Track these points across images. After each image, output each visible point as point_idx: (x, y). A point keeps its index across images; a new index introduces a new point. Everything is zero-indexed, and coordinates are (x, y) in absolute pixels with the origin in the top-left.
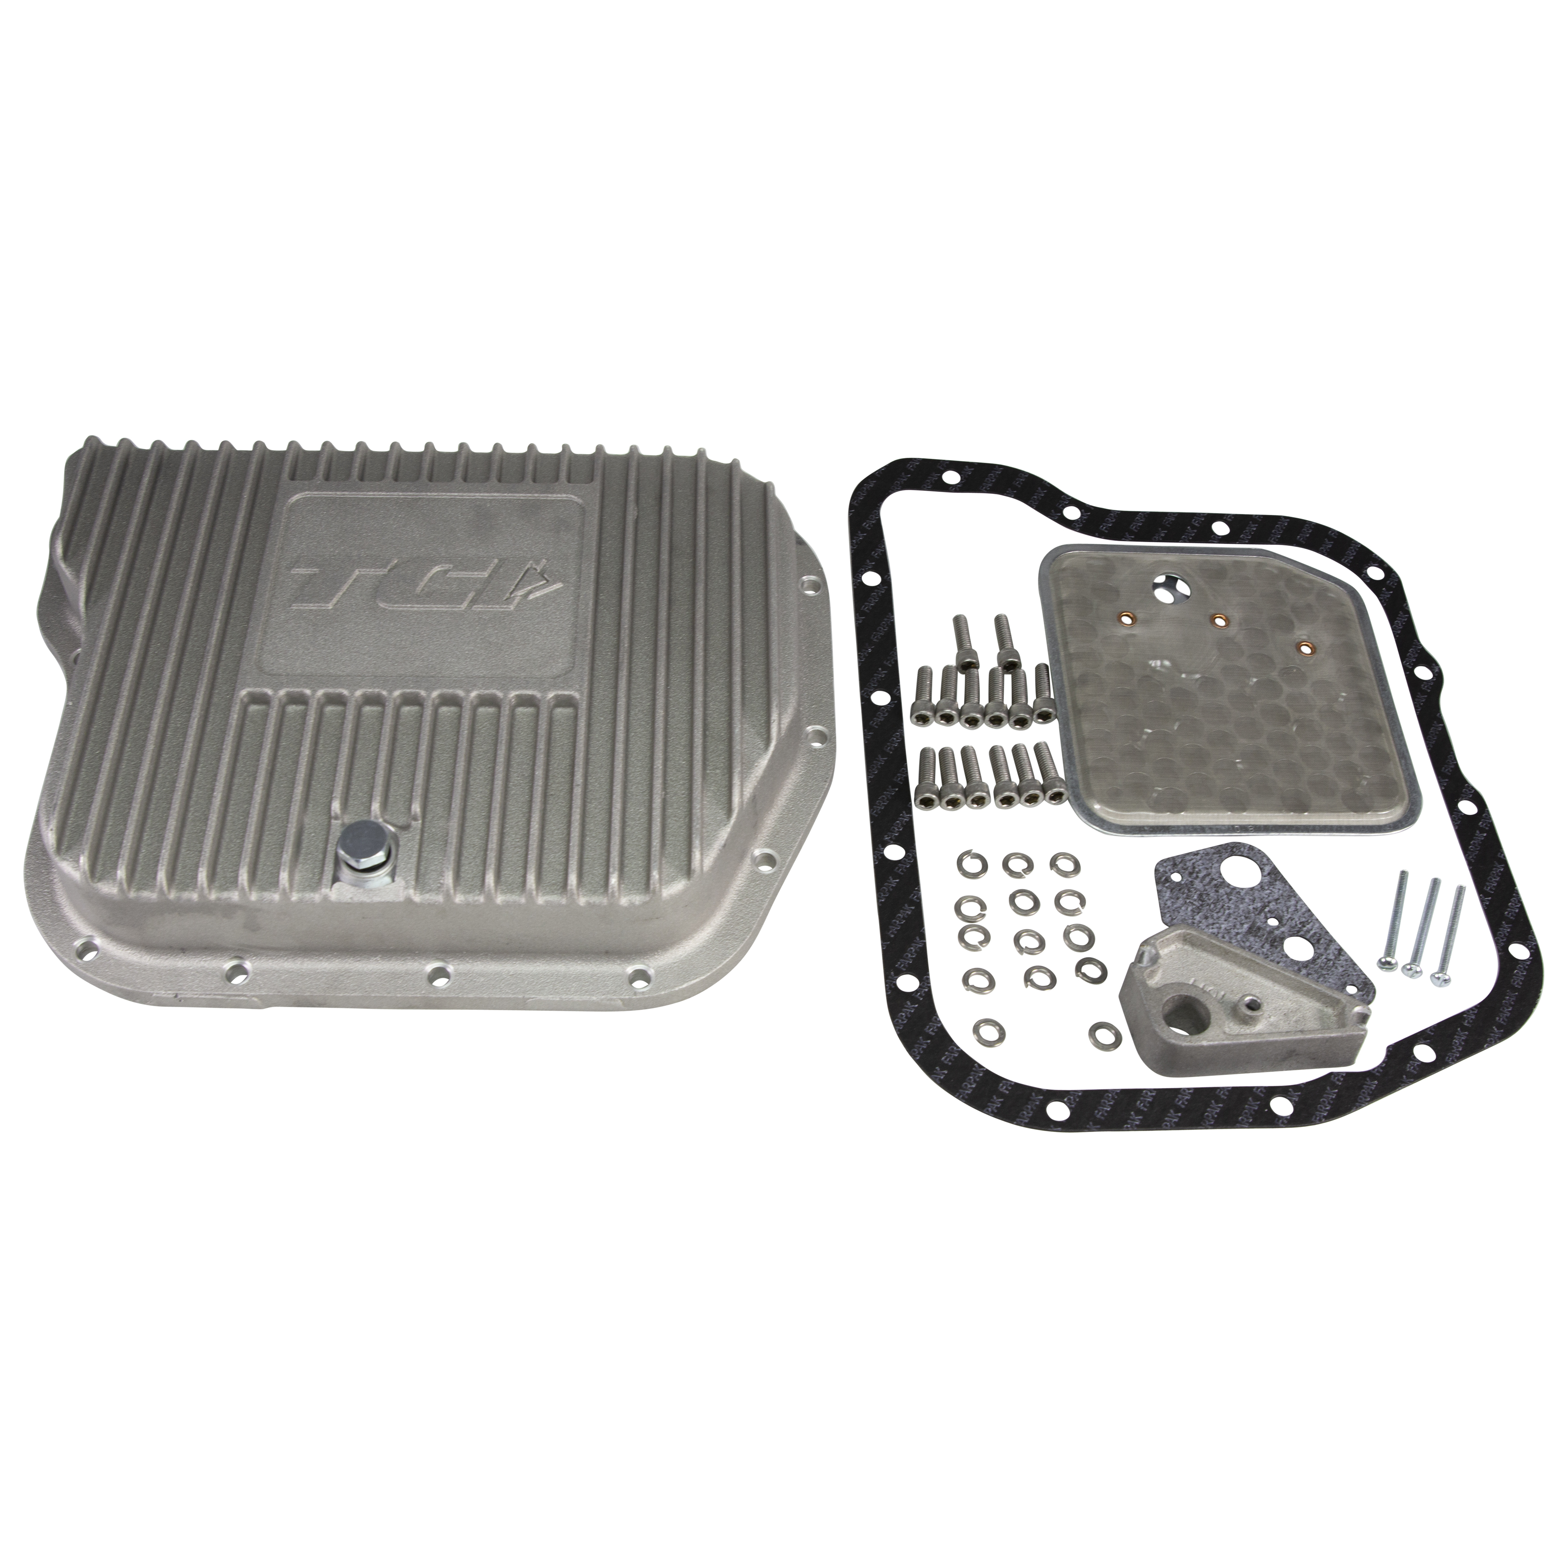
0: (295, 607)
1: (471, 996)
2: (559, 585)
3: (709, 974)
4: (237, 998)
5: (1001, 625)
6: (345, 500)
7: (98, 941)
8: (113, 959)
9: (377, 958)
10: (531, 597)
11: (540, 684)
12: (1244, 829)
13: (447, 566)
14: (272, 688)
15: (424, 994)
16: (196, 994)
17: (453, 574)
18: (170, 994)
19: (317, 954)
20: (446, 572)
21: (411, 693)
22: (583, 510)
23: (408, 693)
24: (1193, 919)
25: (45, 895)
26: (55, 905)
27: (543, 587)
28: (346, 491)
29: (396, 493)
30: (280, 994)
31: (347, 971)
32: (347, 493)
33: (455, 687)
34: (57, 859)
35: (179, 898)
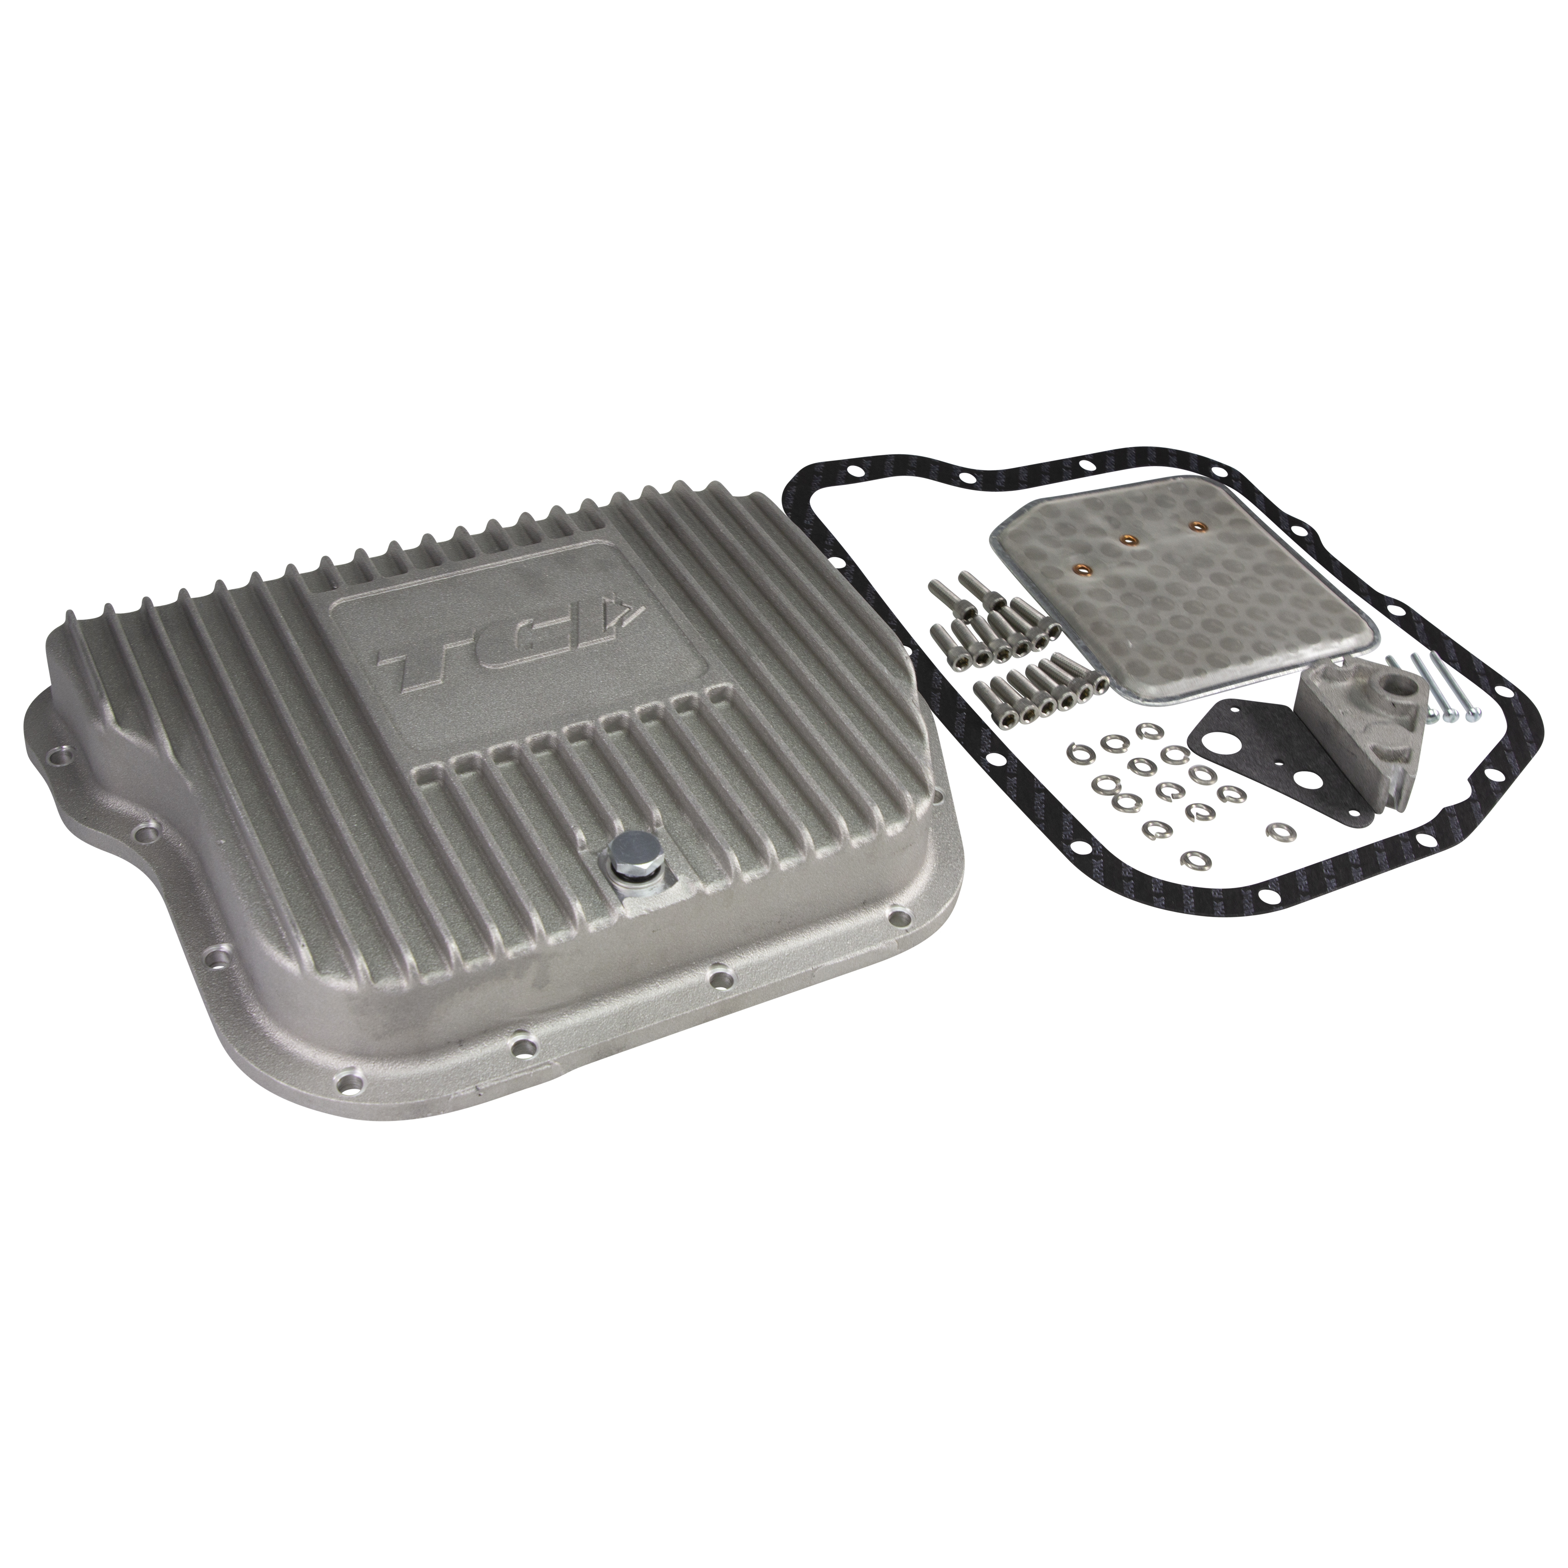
0: (406, 691)
1: (764, 985)
2: (642, 609)
4: (540, 1069)
5: (965, 580)
6: (383, 597)
7: (359, 1071)
8: (385, 1081)
9: (657, 983)
10: (625, 623)
11: (689, 686)
14: (440, 760)
15: (720, 998)
16: (497, 1080)
17: (537, 626)
18: (470, 1090)
19: (597, 999)
20: (531, 626)
21: (578, 726)
22: (616, 550)
23: (574, 728)
25: (267, 1051)
26: (288, 1057)
27: (630, 613)
28: (379, 588)
29: (430, 578)
30: (582, 1048)
31: (633, 1007)
32: (382, 589)
33: (616, 710)
34: (318, 977)
35: (474, 966)
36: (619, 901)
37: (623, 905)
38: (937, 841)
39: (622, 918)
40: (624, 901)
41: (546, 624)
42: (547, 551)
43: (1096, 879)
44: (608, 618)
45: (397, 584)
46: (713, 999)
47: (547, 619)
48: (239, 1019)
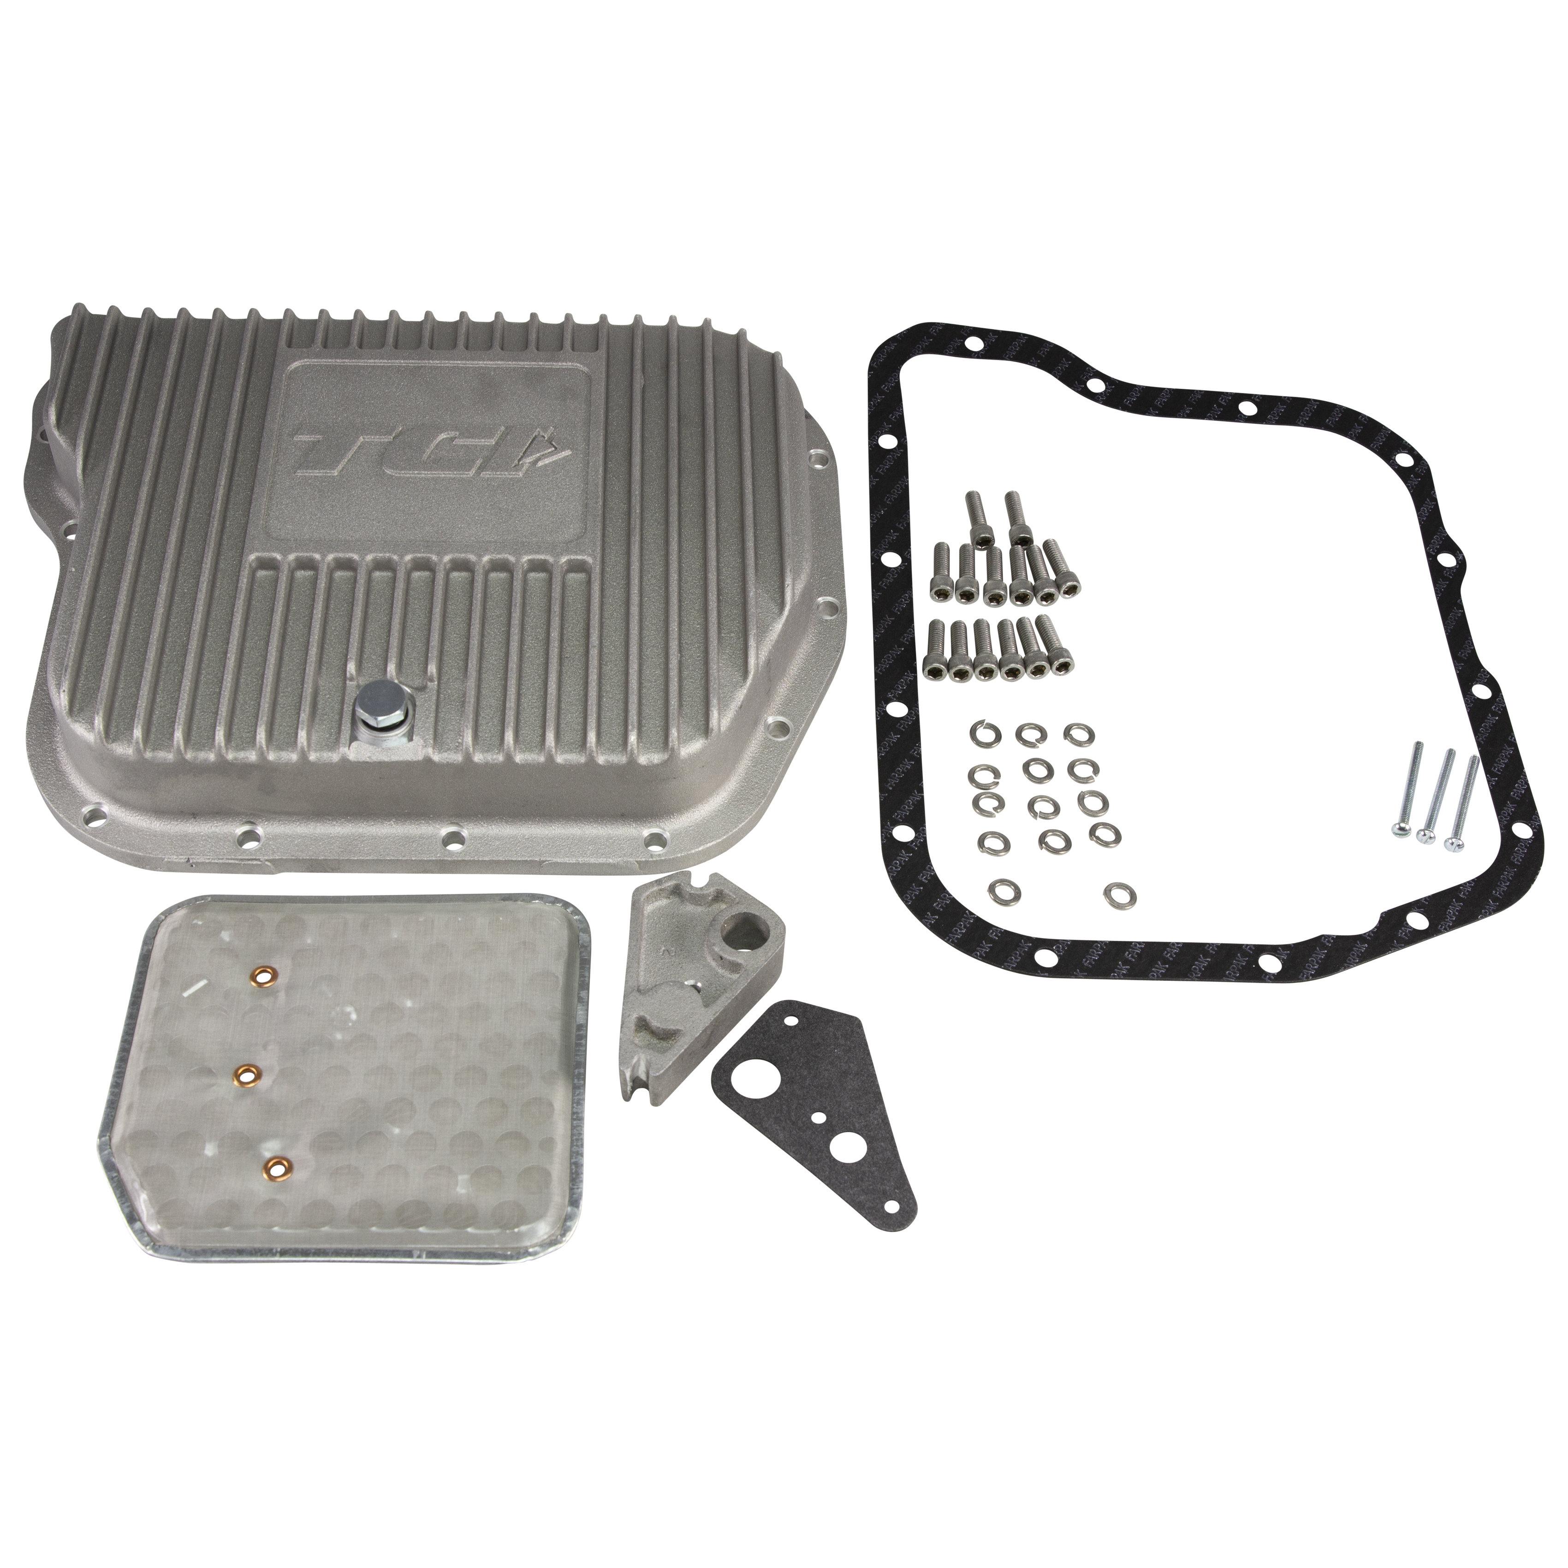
0: (299, 473)
1: (487, 859)
2: (567, 453)
3: (725, 837)
4: (251, 862)
5: (1012, 501)
6: (345, 368)
7: (105, 809)
8: (122, 825)
9: (391, 822)
10: (540, 464)
11: (552, 549)
13: (452, 434)
14: (281, 553)
16: (209, 859)
17: (459, 442)
18: (182, 859)
19: (330, 818)
20: (452, 439)
21: (423, 558)
22: (589, 378)
23: (419, 558)
25: (49, 764)
26: (60, 774)
27: (551, 454)
28: (345, 358)
29: (397, 361)
30: (293, 858)
31: (361, 836)
32: (347, 361)
33: (466, 552)
34: (69, 721)
35: (195, 758)
36: (348, 742)
37: (349, 747)
38: (747, 778)
39: (346, 759)
40: (354, 744)
41: (469, 442)
42: (522, 363)
44: (528, 453)
45: (363, 359)
46: (433, 855)
47: (472, 436)
48: (46, 727)
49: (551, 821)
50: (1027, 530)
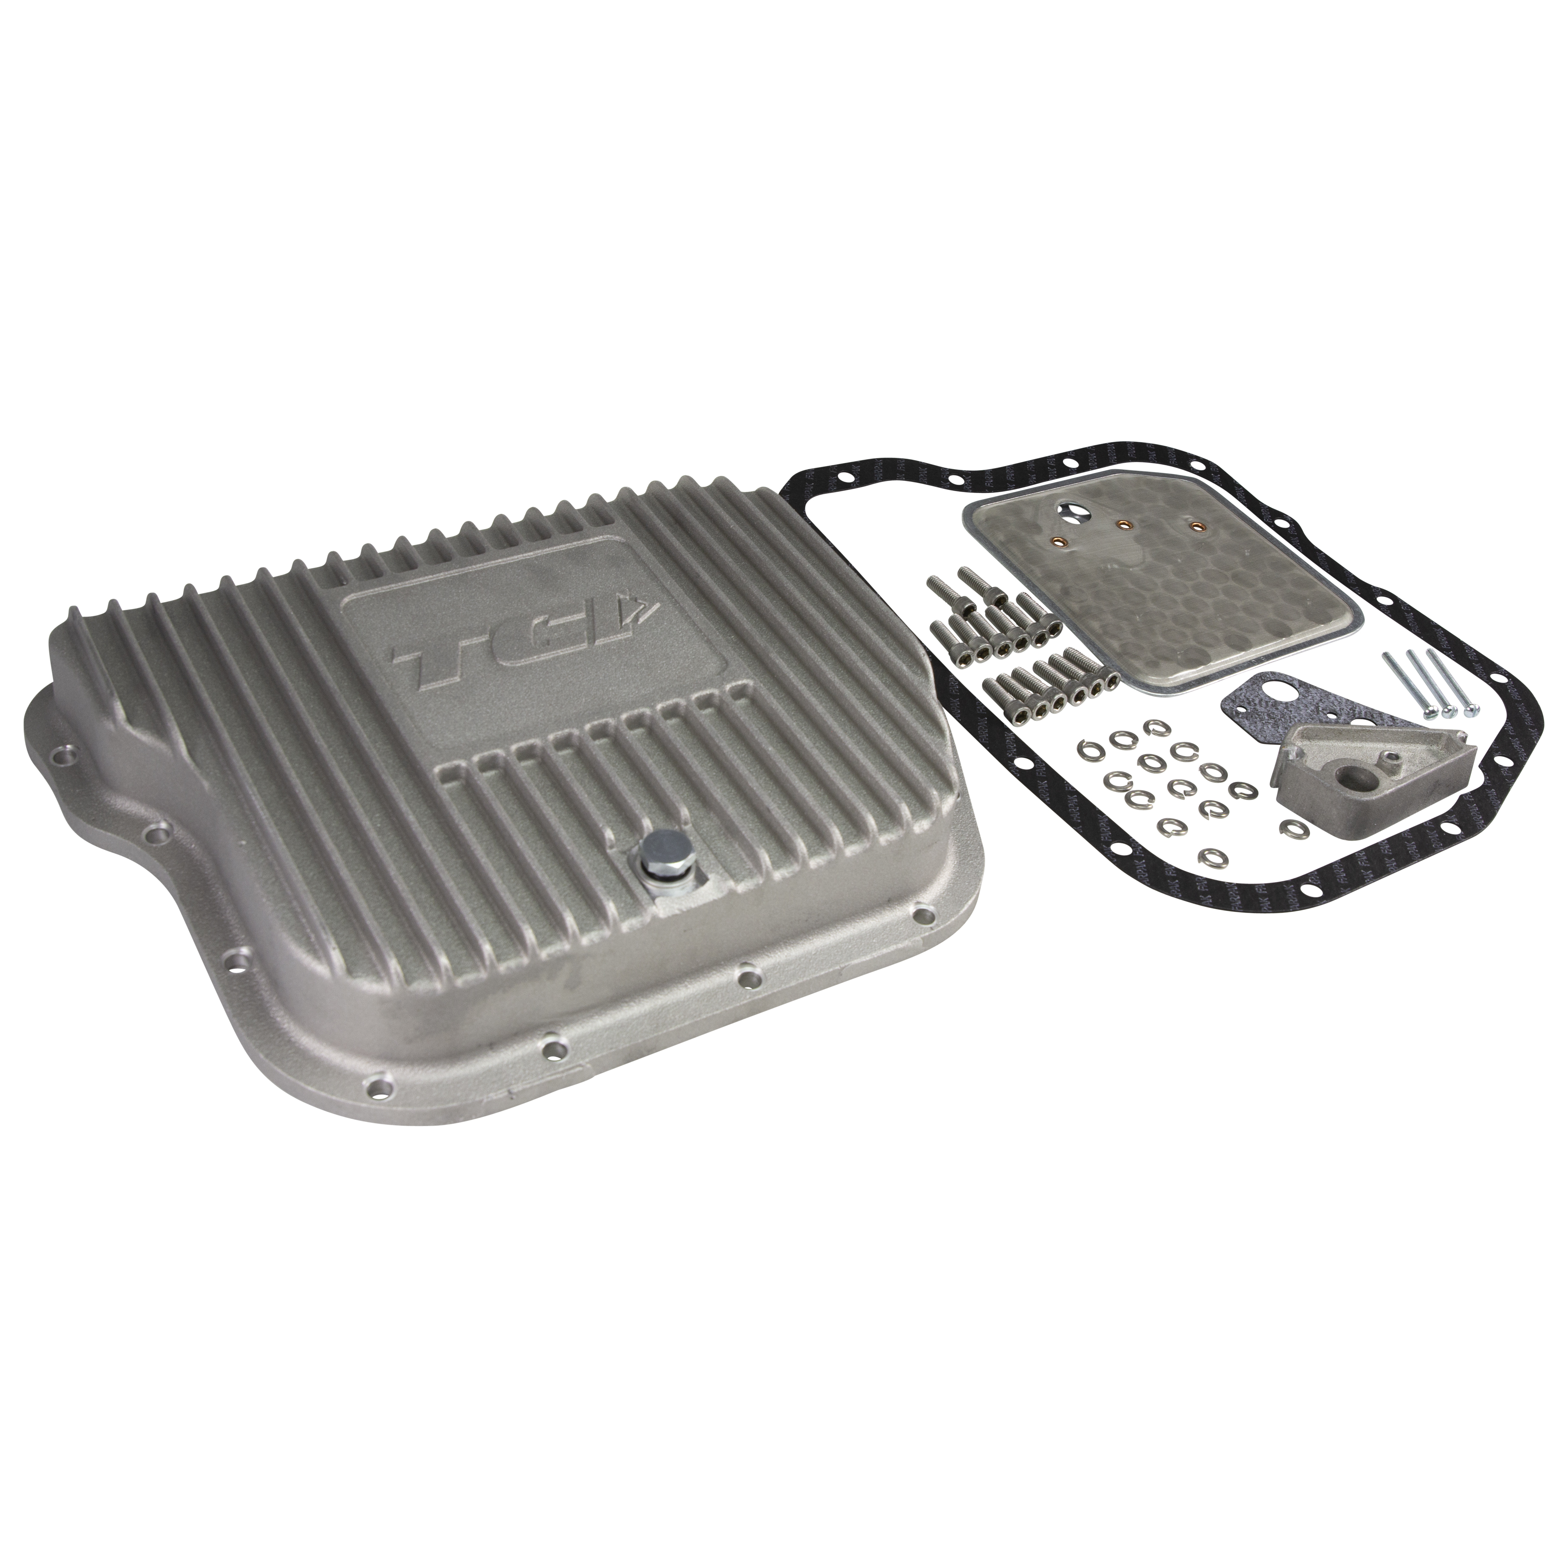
0: (423, 688)
1: (793, 984)
2: (657, 606)
4: (572, 1071)
6: (394, 594)
7: (388, 1075)
8: (416, 1086)
9: (686, 983)
10: (641, 620)
11: (709, 683)
12: (1259, 661)
13: (541, 619)
14: (462, 759)
15: (750, 998)
16: (530, 1083)
17: (552, 623)
18: (502, 1094)
19: (627, 1000)
20: (546, 622)
21: (600, 724)
22: (628, 546)
23: (596, 725)
24: (1278, 732)
25: (293, 1056)
27: (645, 609)
28: (390, 584)
29: (442, 574)
30: (613, 1050)
31: (663, 1008)
32: (393, 585)
33: (638, 707)
34: (349, 980)
35: (508, 968)
36: (651, 901)
37: (654, 905)
38: (957, 838)
39: (655, 918)
40: (656, 901)
41: (562, 621)
42: (558, 547)
43: (1141, 880)
44: (624, 615)
45: (407, 580)
46: (742, 999)
47: (563, 615)
48: (263, 1023)
49: (828, 930)
50: (997, 590)
